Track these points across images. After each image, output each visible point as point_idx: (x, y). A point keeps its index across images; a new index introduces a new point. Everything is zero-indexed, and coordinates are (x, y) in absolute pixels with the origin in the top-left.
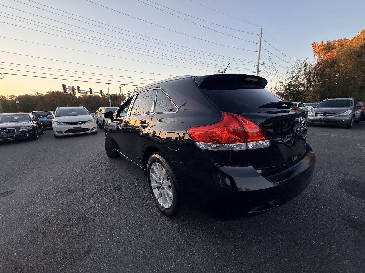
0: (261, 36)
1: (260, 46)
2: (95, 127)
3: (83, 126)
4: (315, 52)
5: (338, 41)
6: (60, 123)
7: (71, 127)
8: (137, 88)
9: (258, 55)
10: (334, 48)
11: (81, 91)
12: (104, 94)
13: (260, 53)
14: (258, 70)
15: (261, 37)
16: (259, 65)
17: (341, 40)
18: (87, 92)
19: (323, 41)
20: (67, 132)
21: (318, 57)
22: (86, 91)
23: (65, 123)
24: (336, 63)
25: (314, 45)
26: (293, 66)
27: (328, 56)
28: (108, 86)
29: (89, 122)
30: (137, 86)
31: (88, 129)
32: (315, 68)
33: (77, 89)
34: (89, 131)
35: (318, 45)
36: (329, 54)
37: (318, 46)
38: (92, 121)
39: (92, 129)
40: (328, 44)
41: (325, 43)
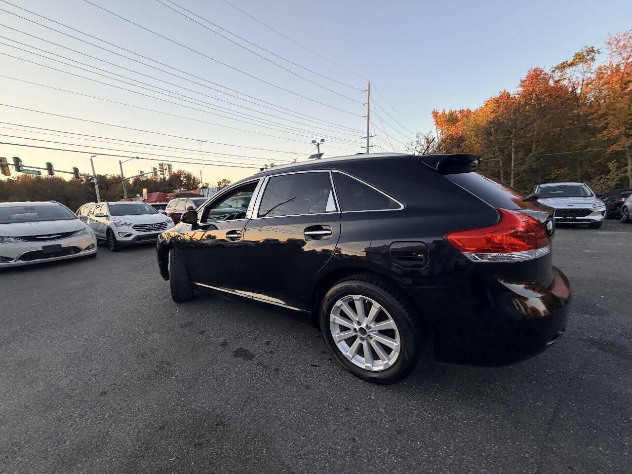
0: (369, 94)
1: (369, 109)
2: (93, 245)
3: (65, 243)
4: (437, 123)
5: (460, 112)
6: (5, 239)
7: (38, 246)
8: (161, 165)
9: (367, 121)
10: (458, 121)
11: (24, 168)
12: (81, 175)
13: (369, 119)
14: (368, 144)
15: (369, 97)
16: (368, 137)
17: (463, 110)
18: (40, 170)
19: (444, 110)
20: (23, 257)
21: (441, 131)
22: (38, 168)
23: (18, 237)
24: (463, 141)
25: (435, 114)
26: (414, 142)
27: (453, 130)
28: (91, 160)
29: (79, 233)
30: (161, 162)
31: (77, 249)
32: (439, 146)
33: (13, 163)
34: (81, 253)
35: (440, 114)
36: (452, 128)
37: (440, 116)
38: (86, 231)
39: (88, 248)
40: (451, 114)
41: (447, 112)
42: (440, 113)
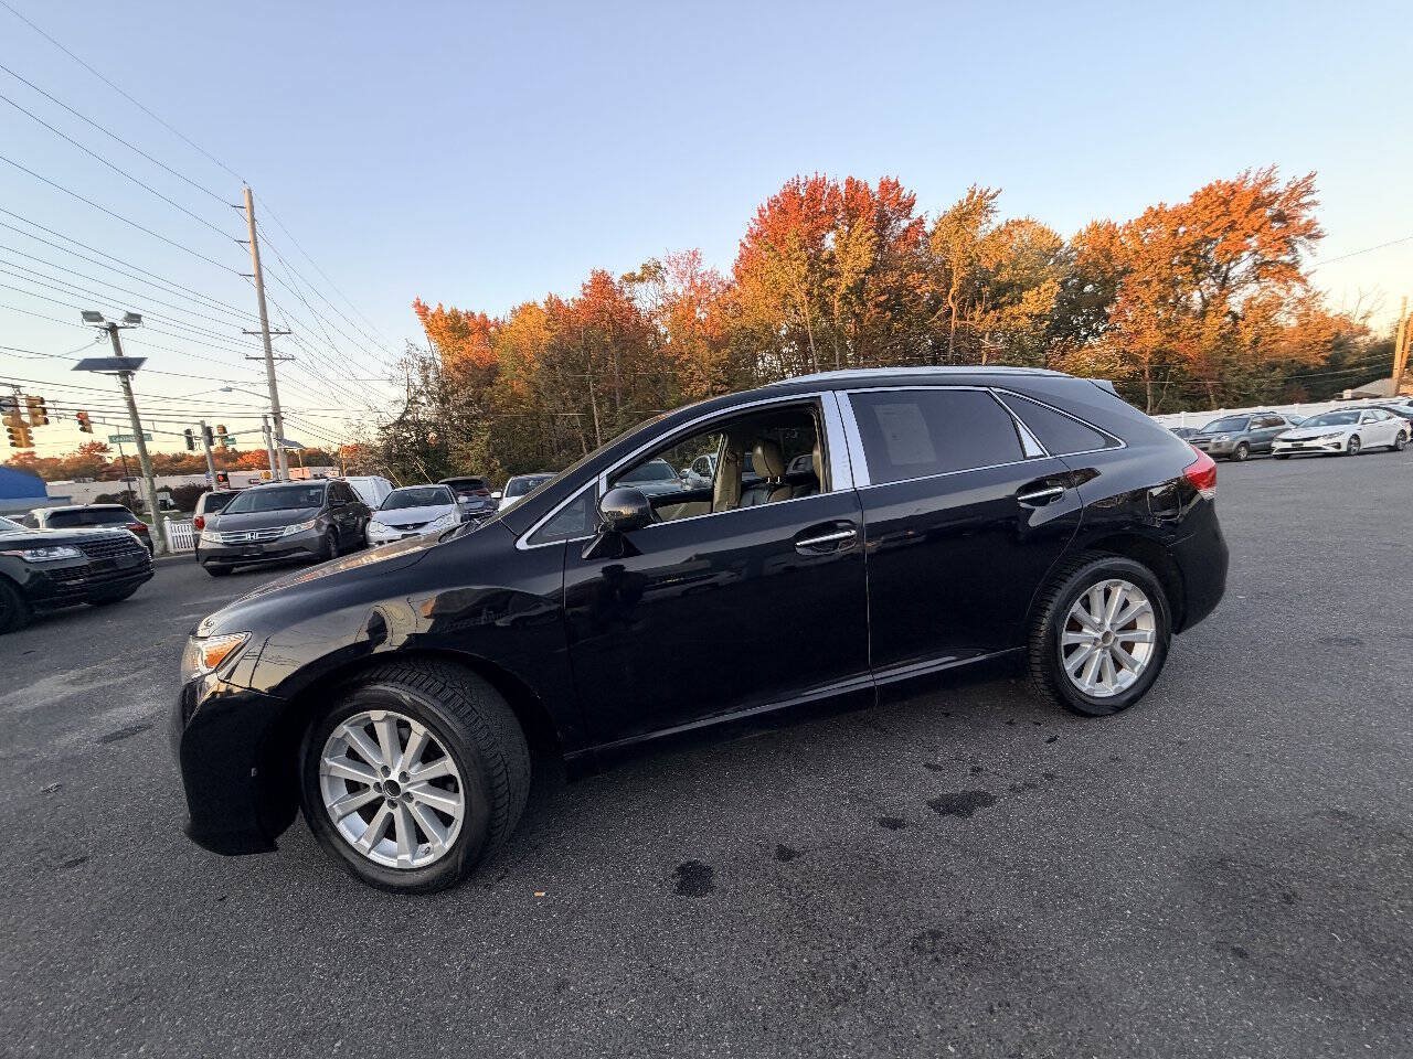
0: (253, 219)
1: (258, 259)
4: (429, 330)
15: (253, 227)
16: (267, 333)
25: (421, 309)
27: (469, 350)
35: (432, 312)
36: (464, 345)
37: (433, 316)
40: (456, 316)
42: (433, 309)
